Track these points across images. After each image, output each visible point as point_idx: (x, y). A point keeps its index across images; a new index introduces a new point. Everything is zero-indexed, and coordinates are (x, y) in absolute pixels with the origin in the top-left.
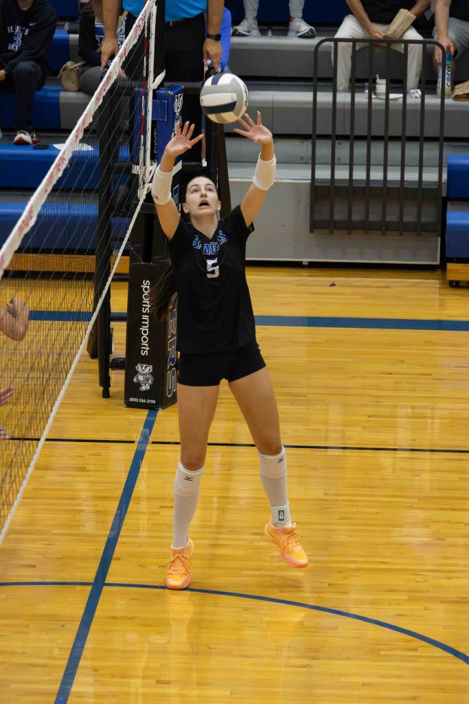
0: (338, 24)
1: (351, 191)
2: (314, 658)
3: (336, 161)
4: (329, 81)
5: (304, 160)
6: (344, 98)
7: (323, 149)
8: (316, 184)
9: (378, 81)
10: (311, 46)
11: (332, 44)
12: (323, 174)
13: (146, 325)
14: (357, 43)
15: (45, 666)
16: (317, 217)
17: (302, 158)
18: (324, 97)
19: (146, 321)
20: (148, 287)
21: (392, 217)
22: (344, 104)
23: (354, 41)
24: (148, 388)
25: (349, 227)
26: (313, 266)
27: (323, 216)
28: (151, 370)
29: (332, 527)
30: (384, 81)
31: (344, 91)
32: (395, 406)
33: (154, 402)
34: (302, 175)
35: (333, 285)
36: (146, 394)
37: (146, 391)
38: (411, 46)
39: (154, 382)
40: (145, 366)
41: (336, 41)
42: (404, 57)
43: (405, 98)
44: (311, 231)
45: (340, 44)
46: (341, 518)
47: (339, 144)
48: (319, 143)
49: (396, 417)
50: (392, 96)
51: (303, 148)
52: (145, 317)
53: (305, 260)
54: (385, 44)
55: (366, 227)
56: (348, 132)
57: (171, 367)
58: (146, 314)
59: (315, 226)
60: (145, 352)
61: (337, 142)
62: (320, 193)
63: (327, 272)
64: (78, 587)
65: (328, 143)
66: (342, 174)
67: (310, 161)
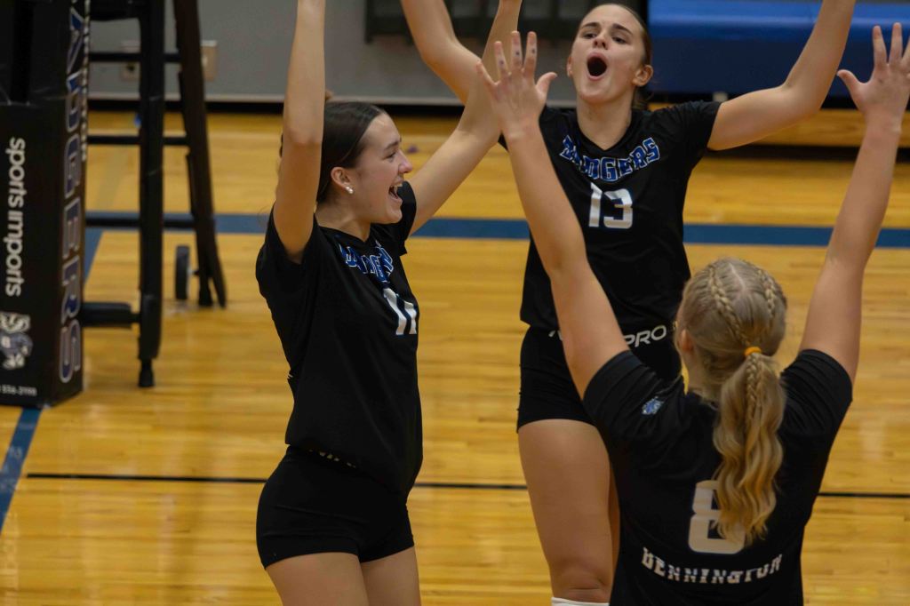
13: (15, 232)
19: (16, 223)
20: (21, 153)
24: (21, 363)
28: (27, 326)
33: (32, 391)
35: (413, 151)
36: (16, 377)
37: (17, 370)
39: (34, 350)
40: (13, 317)
44: (369, 39)
52: (16, 216)
57: (69, 320)
58: (17, 209)
59: (374, 29)
60: (14, 288)
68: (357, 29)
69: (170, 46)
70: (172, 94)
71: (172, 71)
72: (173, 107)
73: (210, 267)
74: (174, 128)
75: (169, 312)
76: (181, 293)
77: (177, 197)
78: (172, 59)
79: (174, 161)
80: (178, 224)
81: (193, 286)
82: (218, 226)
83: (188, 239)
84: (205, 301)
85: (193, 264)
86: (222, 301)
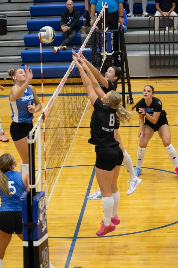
0: (155, 13)
1: (160, 57)
2: (154, 183)
3: (156, 49)
4: (153, 28)
5: (147, 50)
6: (157, 32)
7: (152, 46)
8: (151, 56)
9: (166, 27)
10: (148, 19)
11: (153, 18)
12: (153, 53)
14: (160, 17)
15: (82, 188)
16: (151, 65)
17: (147, 49)
18: (152, 32)
21: (171, 64)
22: (157, 34)
23: (159, 17)
25: (160, 67)
26: (151, 78)
27: (153, 64)
29: (158, 147)
30: (168, 27)
31: (157, 30)
32: (175, 114)
34: (147, 53)
35: (157, 83)
38: (175, 17)
41: (155, 17)
42: (173, 20)
43: (174, 32)
44: (150, 68)
45: (155, 18)
46: (160, 145)
47: (157, 45)
48: (151, 45)
49: (175, 117)
50: (170, 31)
51: (147, 46)
53: (149, 76)
54: (168, 18)
55: (165, 67)
56: (159, 42)
59: (151, 67)
61: (156, 44)
62: (152, 58)
63: (154, 79)
64: (90, 166)
65: (154, 44)
66: (158, 53)
67: (149, 50)
68: (148, 66)
69: (125, 71)
70: (125, 77)
71: (125, 74)
72: (126, 78)
73: (131, 99)
74: (126, 81)
75: (126, 105)
76: (128, 102)
77: (127, 90)
78: (125, 72)
79: (126, 85)
80: (127, 94)
81: (129, 101)
82: (132, 93)
83: (128, 95)
84: (131, 103)
85: (129, 99)
86: (133, 103)
